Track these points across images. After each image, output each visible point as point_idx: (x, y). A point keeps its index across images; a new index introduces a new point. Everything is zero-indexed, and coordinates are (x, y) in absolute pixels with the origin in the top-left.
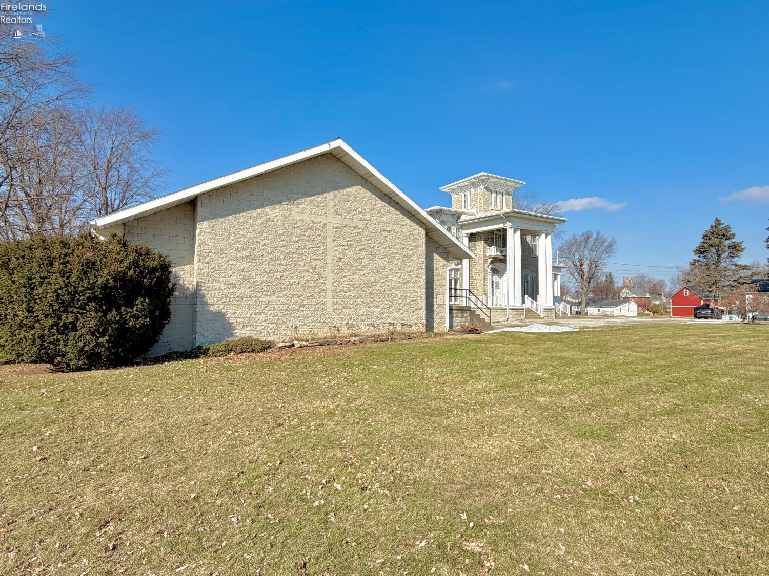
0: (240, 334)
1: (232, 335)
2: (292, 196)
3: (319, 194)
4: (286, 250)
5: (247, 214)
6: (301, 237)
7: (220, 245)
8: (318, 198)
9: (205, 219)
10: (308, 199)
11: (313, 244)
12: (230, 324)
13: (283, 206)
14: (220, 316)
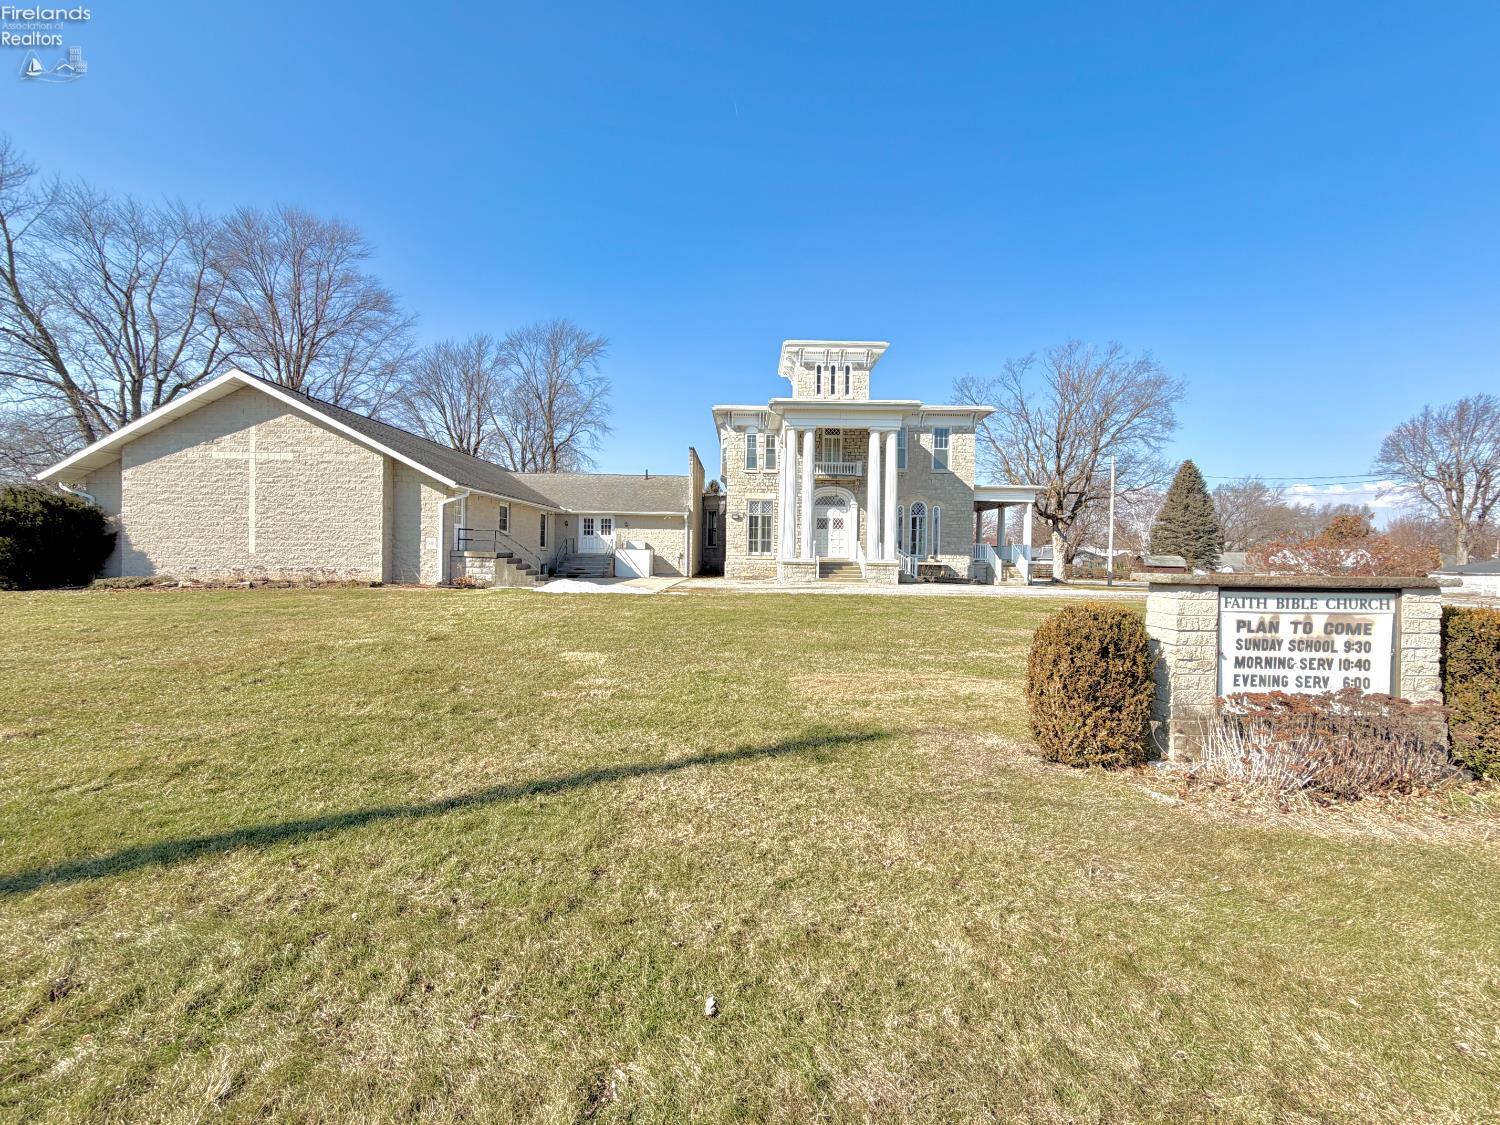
0: (160, 572)
1: (153, 574)
2: (211, 435)
3: (241, 430)
4: (204, 491)
5: (167, 458)
6: (221, 477)
7: (140, 489)
8: (239, 434)
9: (128, 467)
10: (228, 437)
11: (233, 484)
12: (151, 564)
13: (202, 446)
14: (142, 556)
